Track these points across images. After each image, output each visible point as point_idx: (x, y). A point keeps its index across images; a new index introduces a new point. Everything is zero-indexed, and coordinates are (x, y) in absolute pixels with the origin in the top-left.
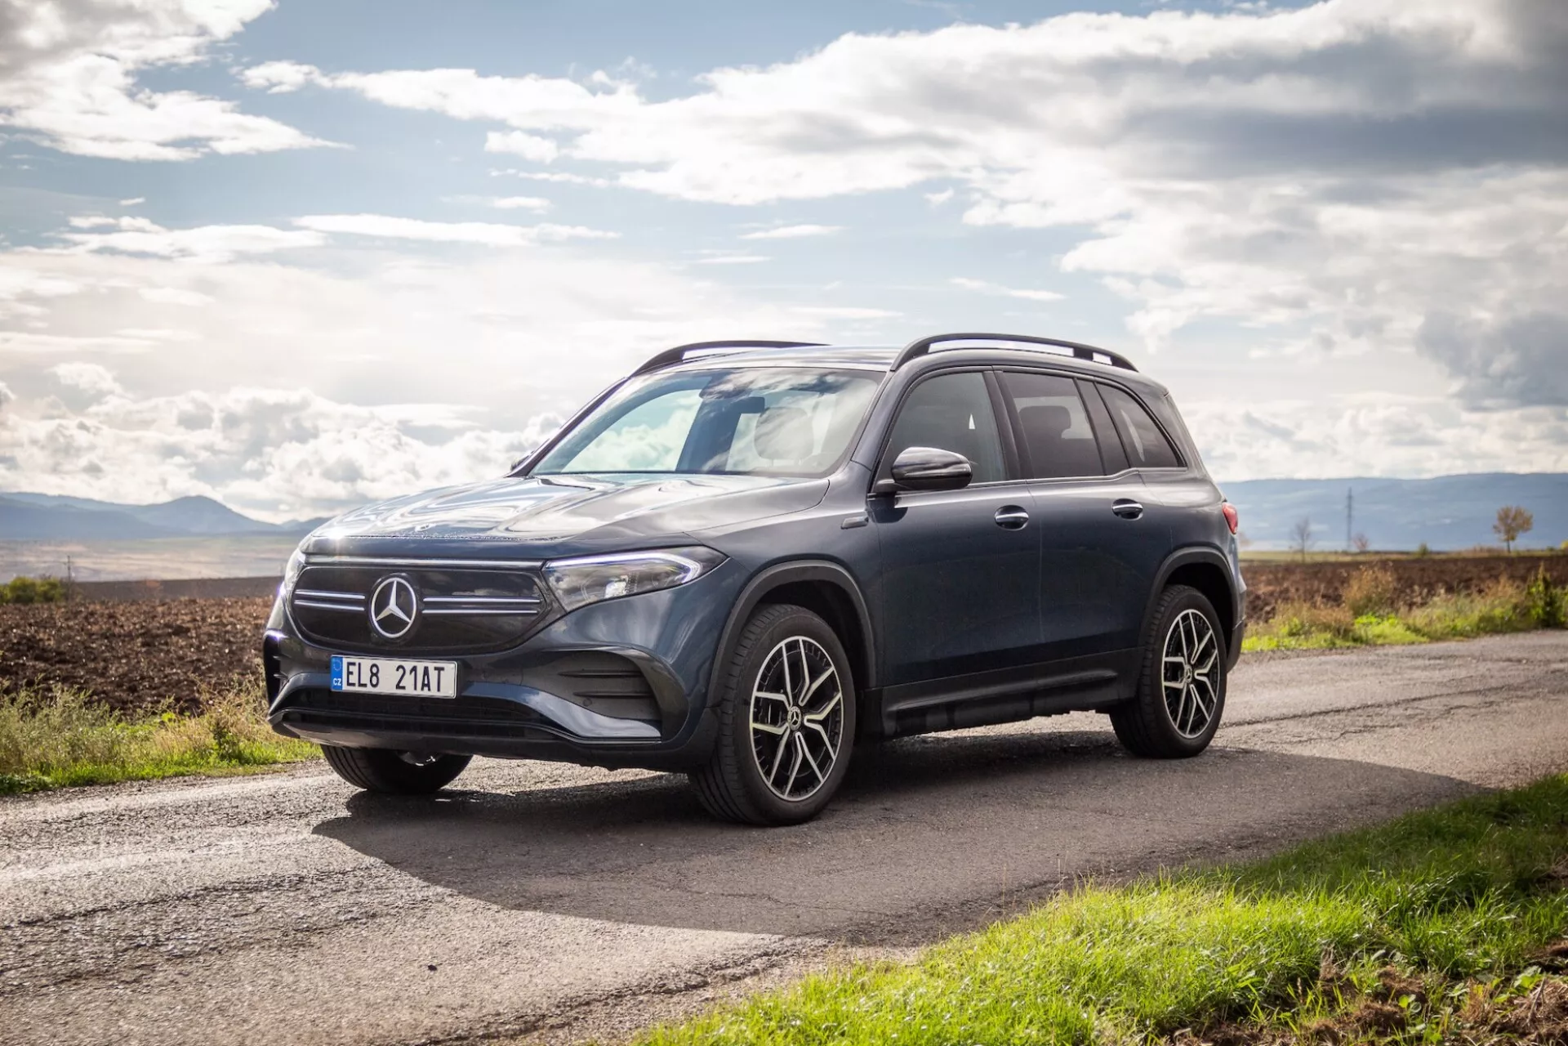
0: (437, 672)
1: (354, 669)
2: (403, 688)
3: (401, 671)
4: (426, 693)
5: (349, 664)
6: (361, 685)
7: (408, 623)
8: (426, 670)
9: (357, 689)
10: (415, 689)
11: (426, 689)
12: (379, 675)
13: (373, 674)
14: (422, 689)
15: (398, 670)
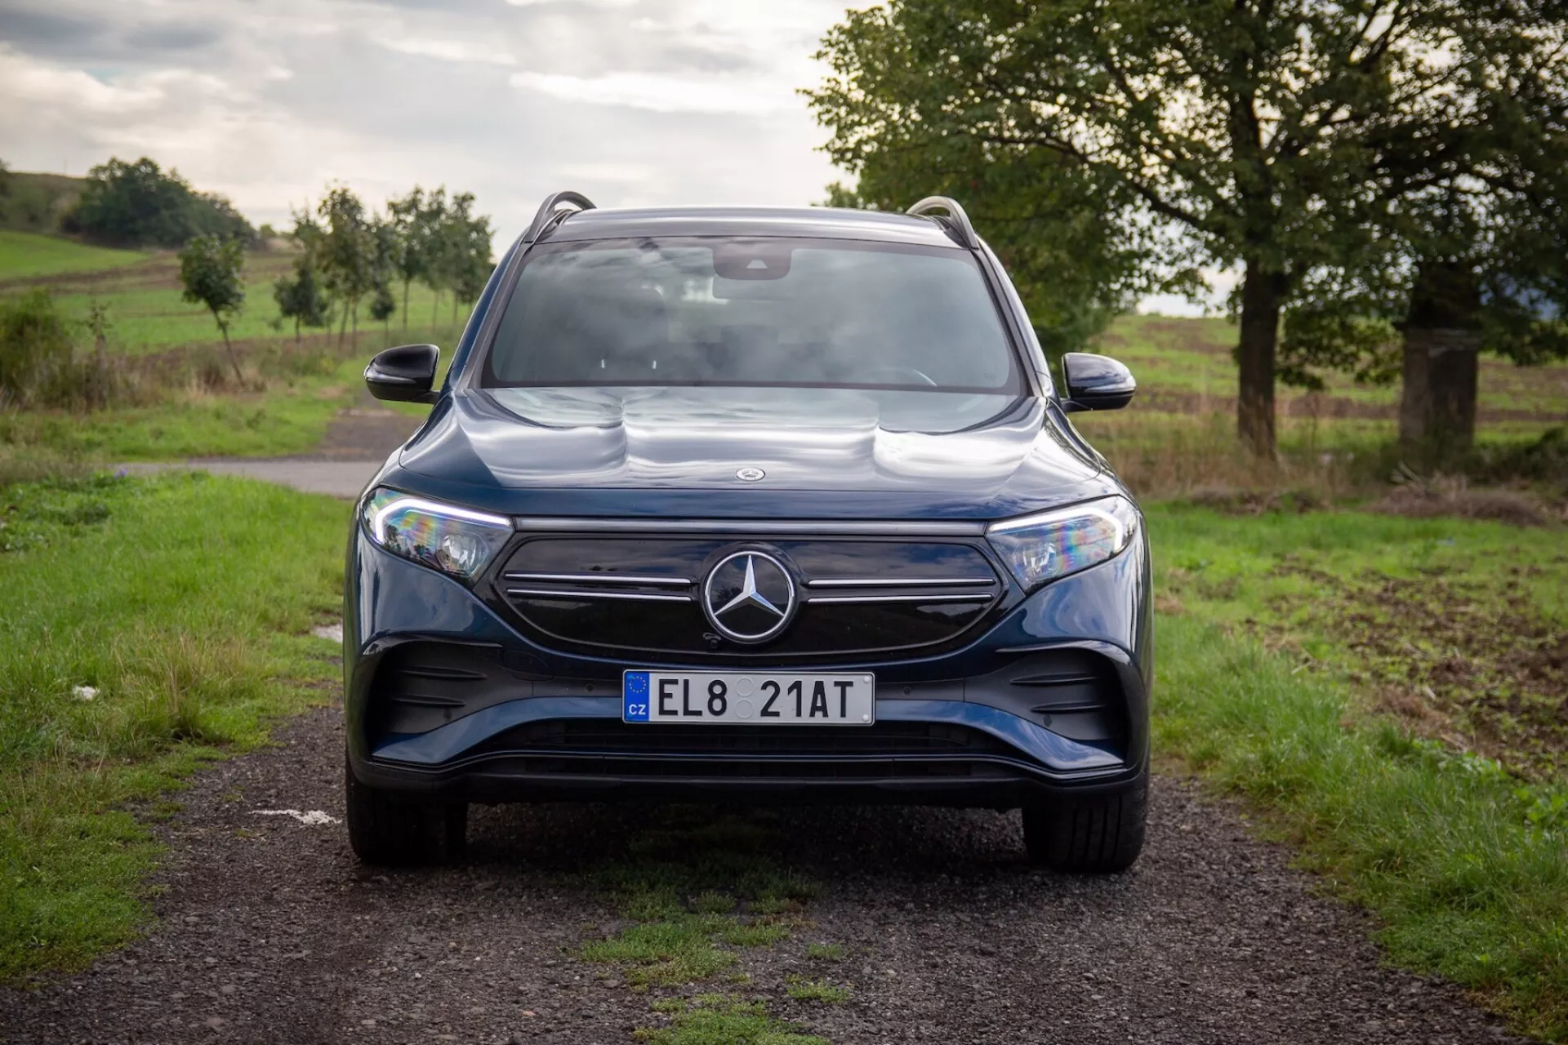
0: (839, 689)
1: (676, 691)
2: (777, 714)
3: (771, 690)
4: (819, 719)
5: (663, 683)
6: (687, 712)
7: (778, 618)
8: (819, 688)
9: (681, 718)
10: (799, 714)
11: (819, 714)
12: (726, 697)
13: (713, 696)
14: (812, 714)
15: (764, 687)
